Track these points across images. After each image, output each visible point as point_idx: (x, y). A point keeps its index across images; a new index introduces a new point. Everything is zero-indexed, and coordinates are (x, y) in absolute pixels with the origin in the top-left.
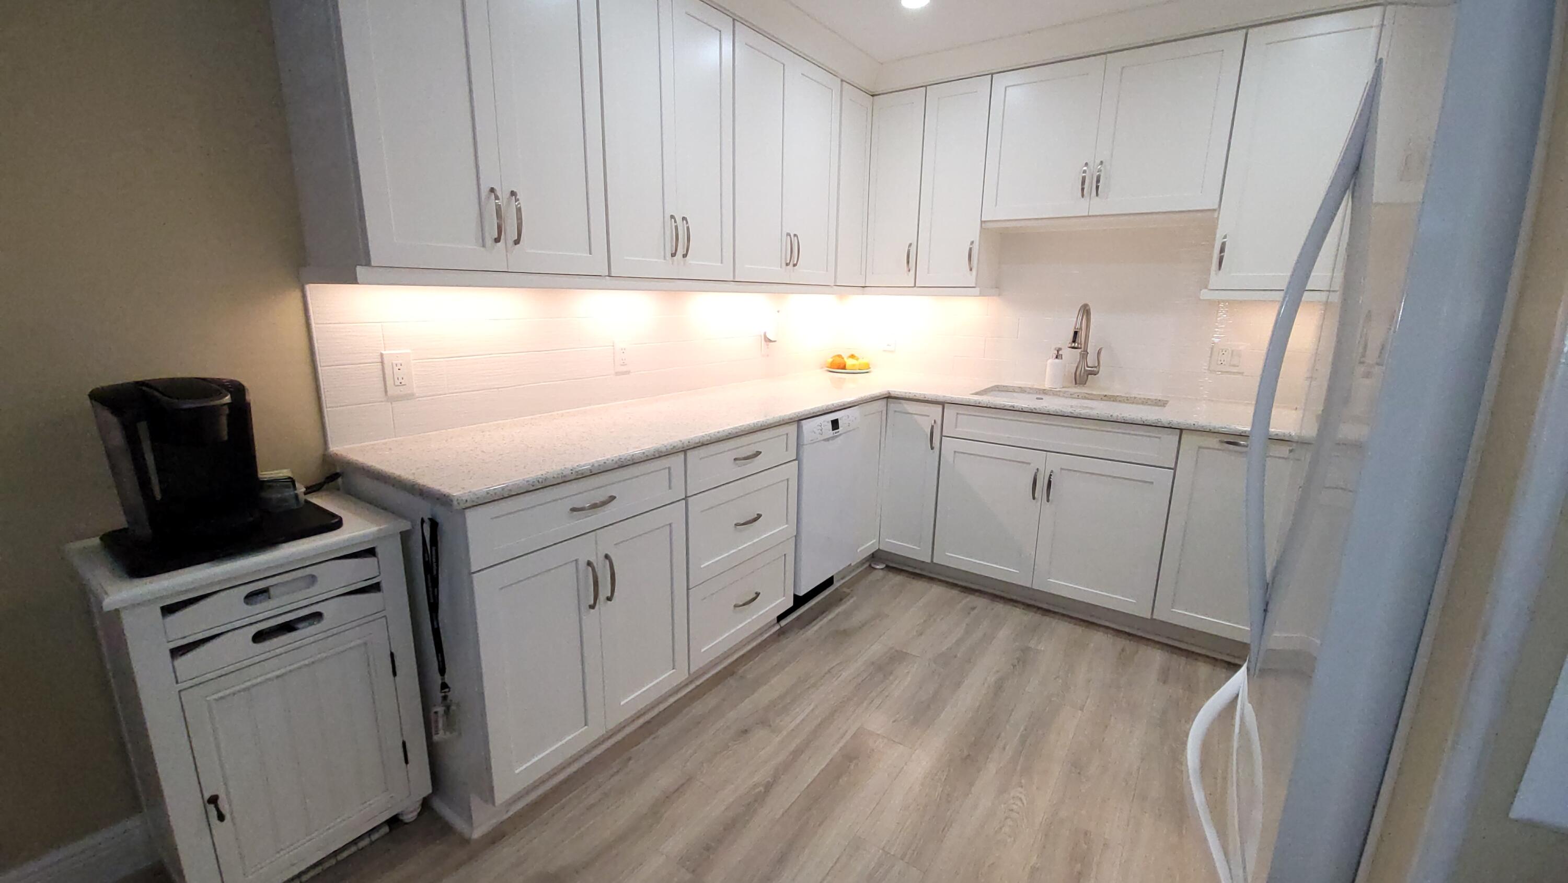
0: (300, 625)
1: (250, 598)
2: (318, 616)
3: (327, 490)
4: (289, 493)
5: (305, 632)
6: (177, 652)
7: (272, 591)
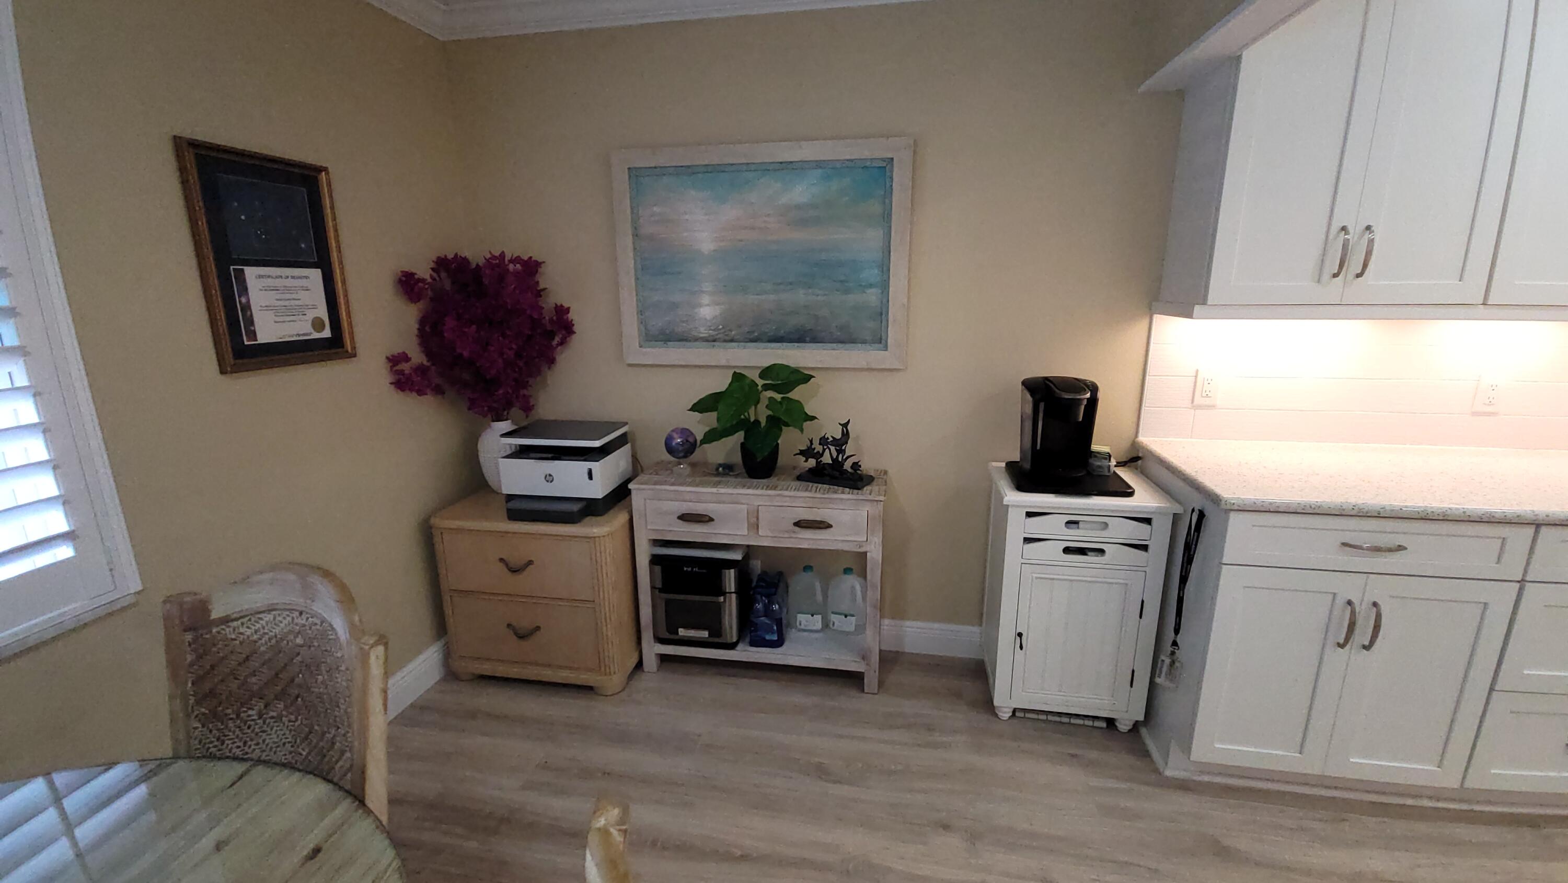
0: (1090, 553)
1: (1070, 523)
2: (1101, 552)
3: (1129, 467)
4: (1105, 463)
5: (1091, 558)
6: (1027, 540)
7: (1081, 525)
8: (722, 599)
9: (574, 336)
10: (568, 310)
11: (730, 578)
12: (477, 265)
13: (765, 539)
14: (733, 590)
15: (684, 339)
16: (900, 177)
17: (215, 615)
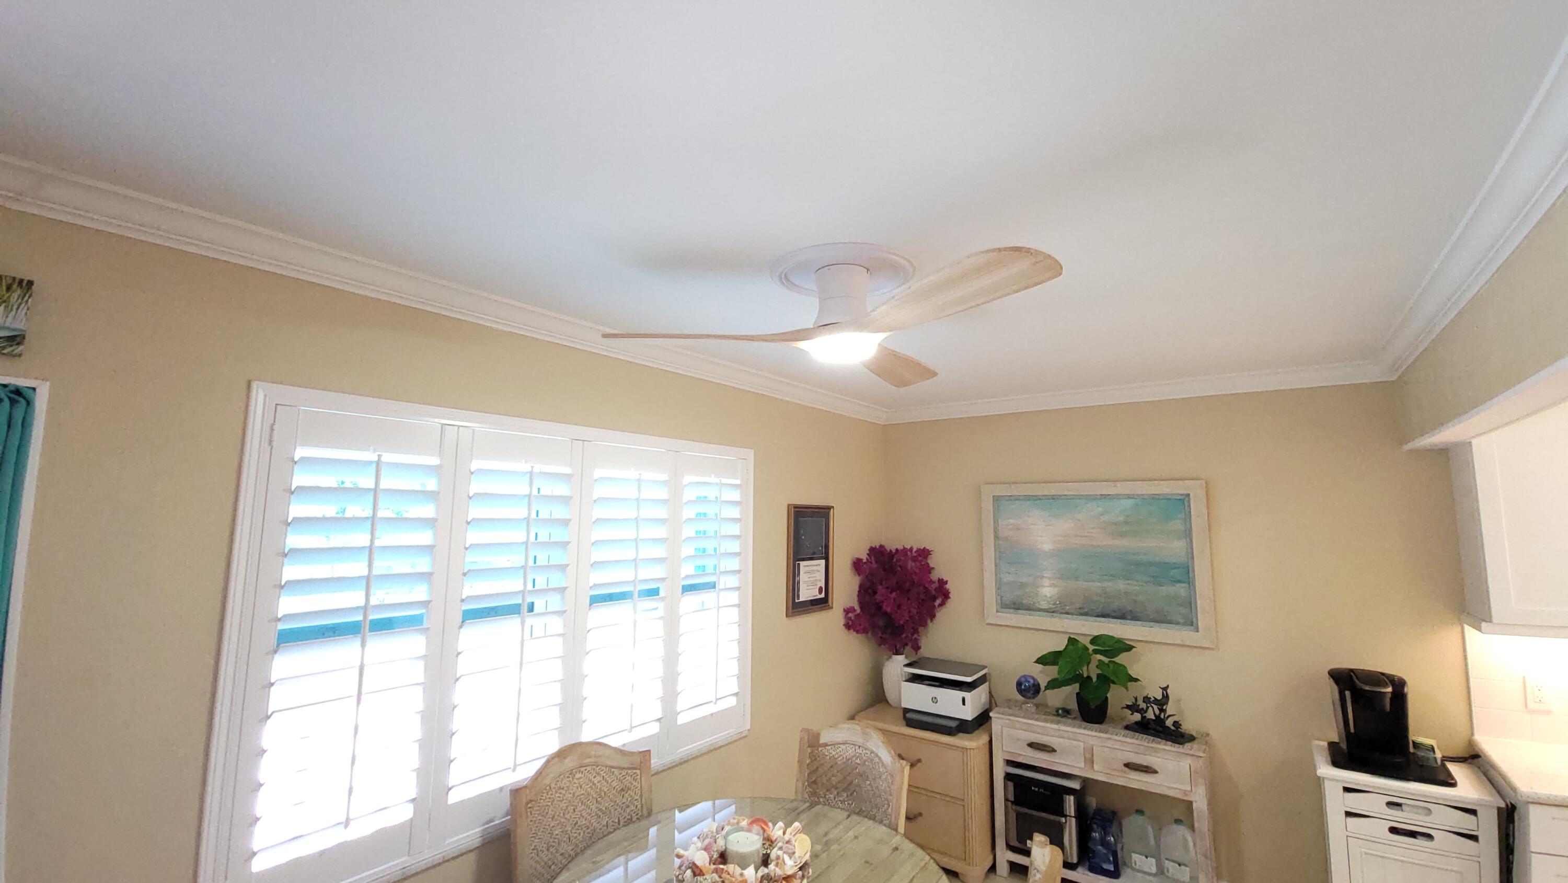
0: (1418, 837)
1: (1390, 804)
2: (1429, 837)
3: (1470, 764)
4: (1432, 756)
5: (1420, 842)
6: (1349, 814)
7: (1404, 807)
8: (1063, 820)
9: (949, 600)
10: (946, 583)
11: (1070, 803)
12: (891, 551)
13: (1098, 774)
14: (1073, 814)
15: (1029, 609)
16: (1197, 507)
17: (822, 741)
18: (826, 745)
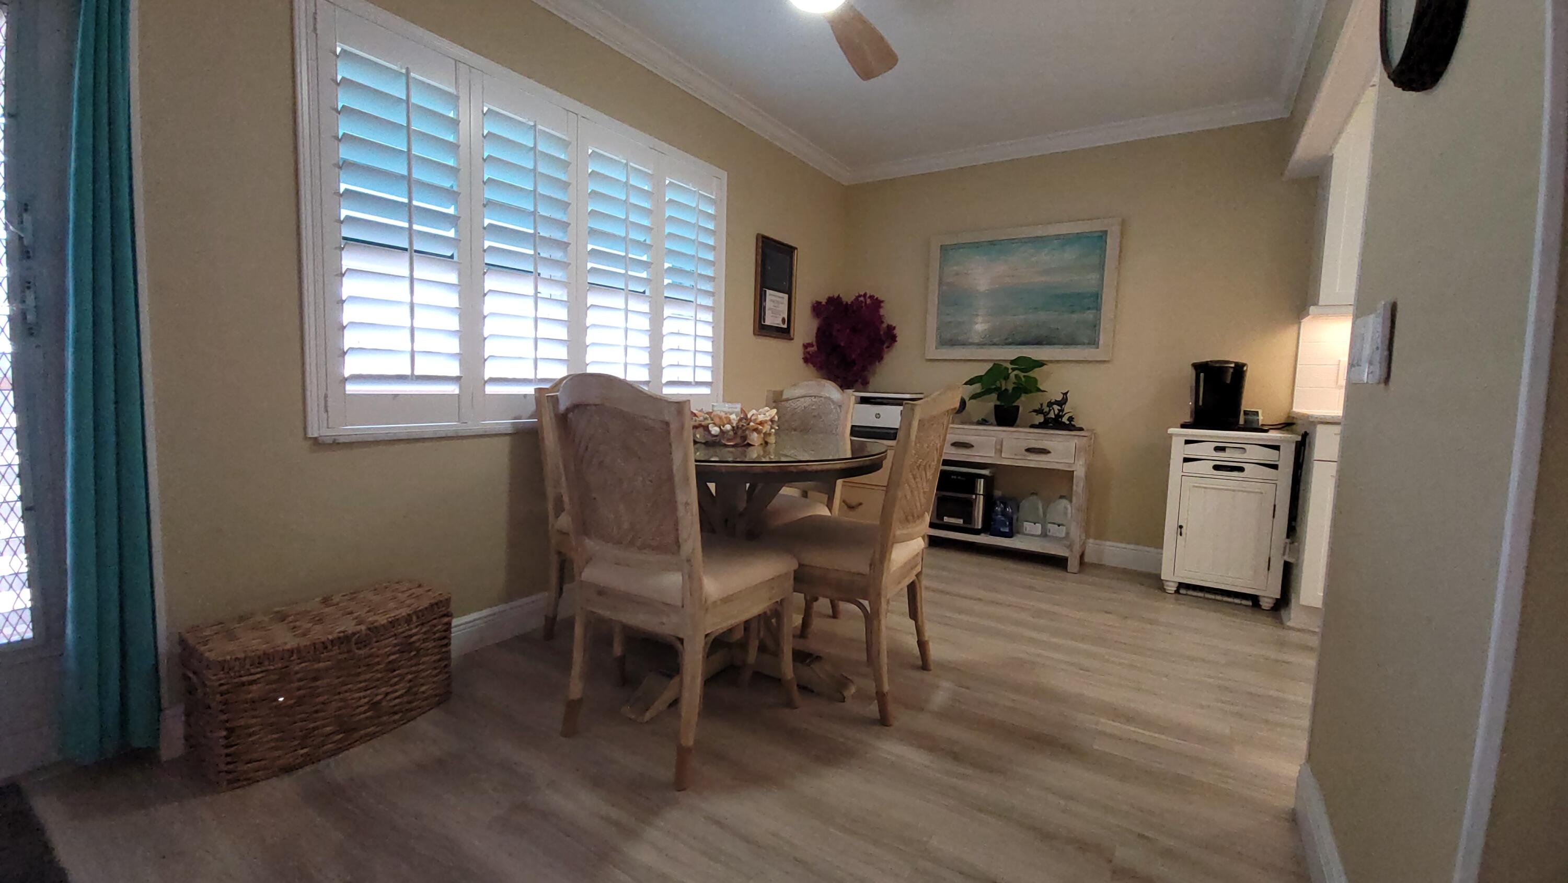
0: (1234, 470)
1: (1217, 449)
2: (1241, 469)
4: (1256, 418)
5: (1233, 473)
6: (1186, 460)
7: (1227, 449)
8: (974, 496)
9: (896, 344)
10: (894, 328)
11: (981, 483)
12: (847, 303)
13: (1006, 460)
14: (982, 493)
15: (964, 344)
16: (1112, 243)
17: (784, 397)
18: (787, 400)
